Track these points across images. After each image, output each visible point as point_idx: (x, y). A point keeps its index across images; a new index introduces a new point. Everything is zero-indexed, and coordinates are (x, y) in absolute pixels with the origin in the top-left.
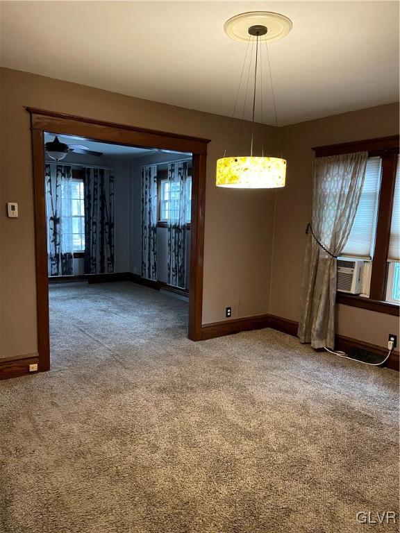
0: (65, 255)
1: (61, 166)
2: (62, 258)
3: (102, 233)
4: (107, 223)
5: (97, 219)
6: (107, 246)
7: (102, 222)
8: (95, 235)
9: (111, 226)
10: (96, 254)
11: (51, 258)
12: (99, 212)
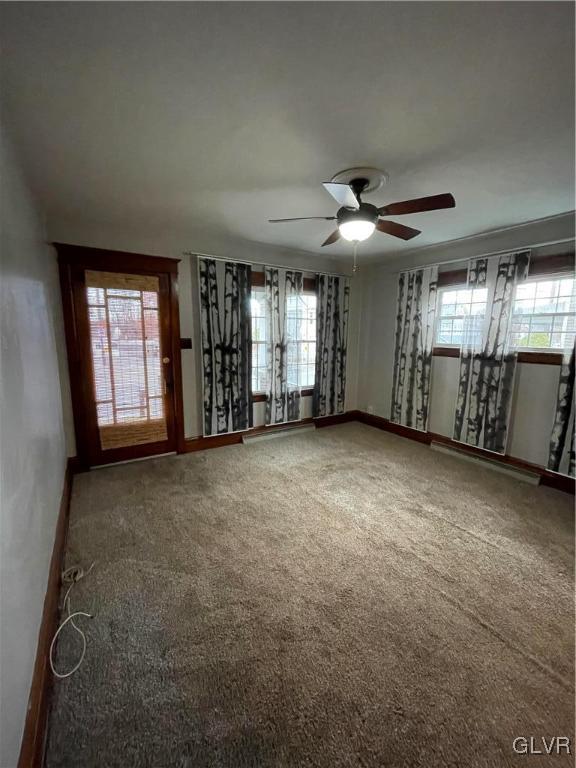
0: (292, 394)
1: (291, 273)
2: (289, 399)
3: (333, 363)
4: (339, 349)
5: (329, 344)
6: (337, 379)
7: (334, 349)
8: (326, 366)
9: (343, 353)
10: (326, 391)
11: (276, 399)
12: (332, 335)
